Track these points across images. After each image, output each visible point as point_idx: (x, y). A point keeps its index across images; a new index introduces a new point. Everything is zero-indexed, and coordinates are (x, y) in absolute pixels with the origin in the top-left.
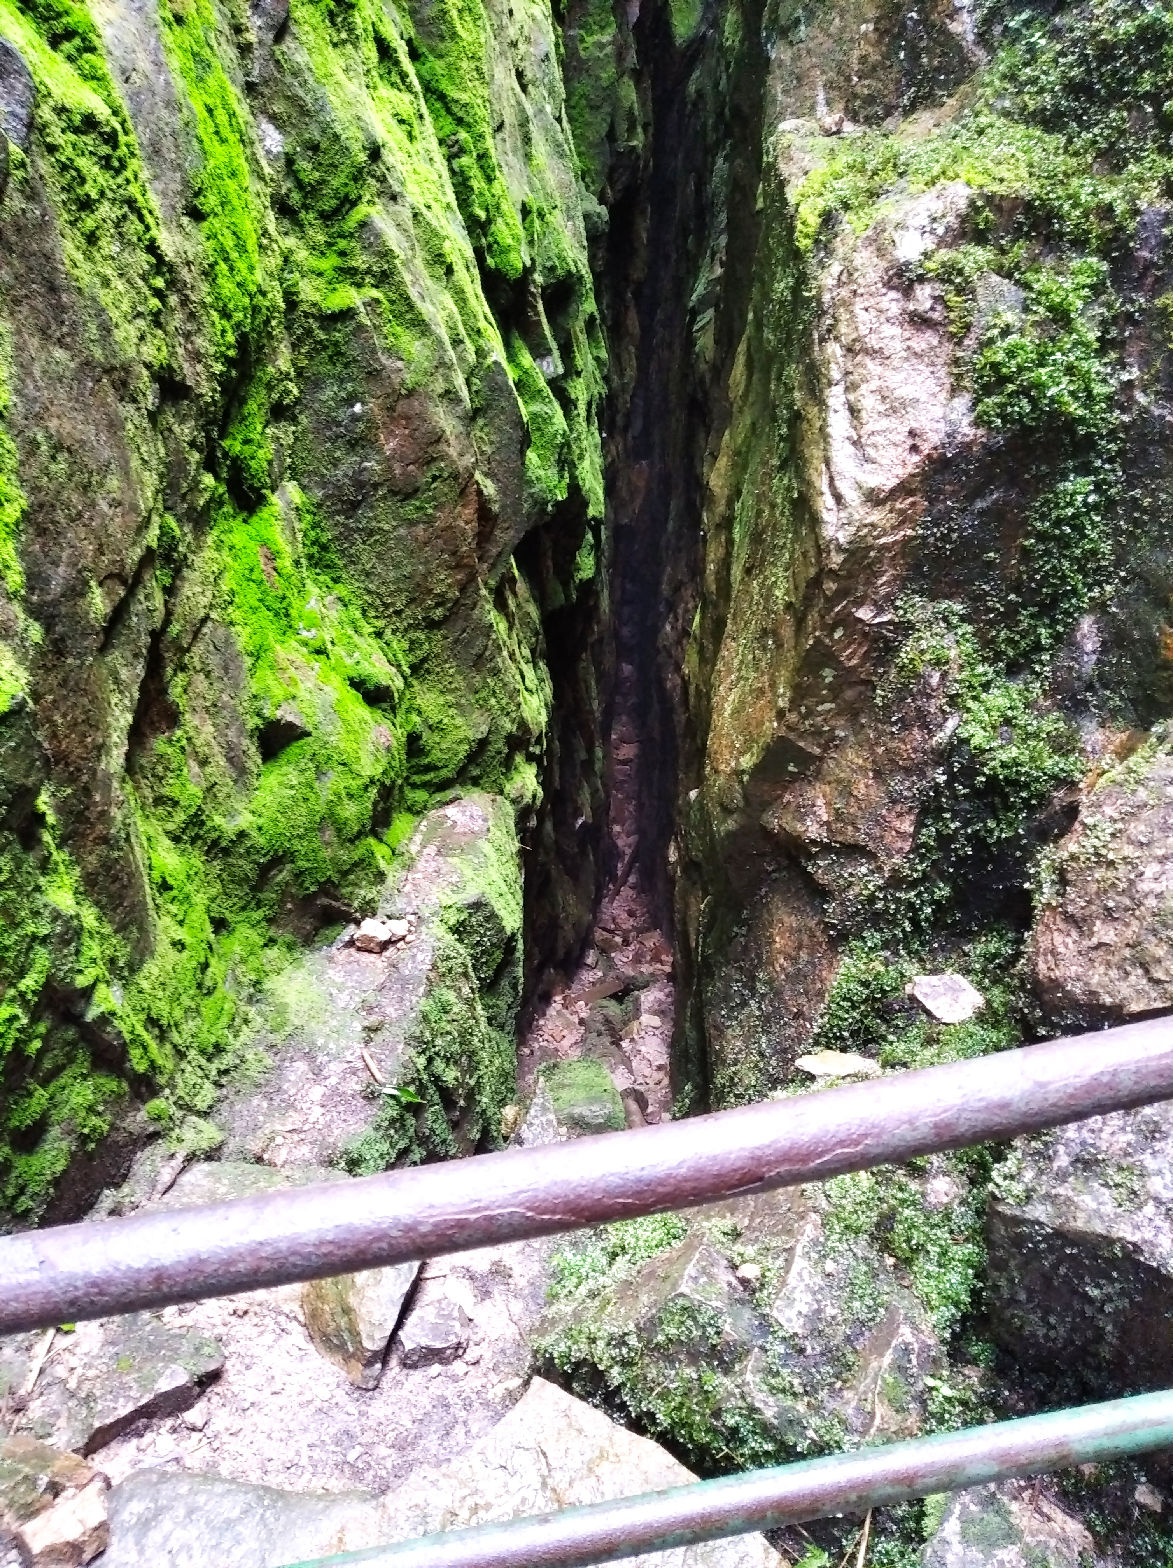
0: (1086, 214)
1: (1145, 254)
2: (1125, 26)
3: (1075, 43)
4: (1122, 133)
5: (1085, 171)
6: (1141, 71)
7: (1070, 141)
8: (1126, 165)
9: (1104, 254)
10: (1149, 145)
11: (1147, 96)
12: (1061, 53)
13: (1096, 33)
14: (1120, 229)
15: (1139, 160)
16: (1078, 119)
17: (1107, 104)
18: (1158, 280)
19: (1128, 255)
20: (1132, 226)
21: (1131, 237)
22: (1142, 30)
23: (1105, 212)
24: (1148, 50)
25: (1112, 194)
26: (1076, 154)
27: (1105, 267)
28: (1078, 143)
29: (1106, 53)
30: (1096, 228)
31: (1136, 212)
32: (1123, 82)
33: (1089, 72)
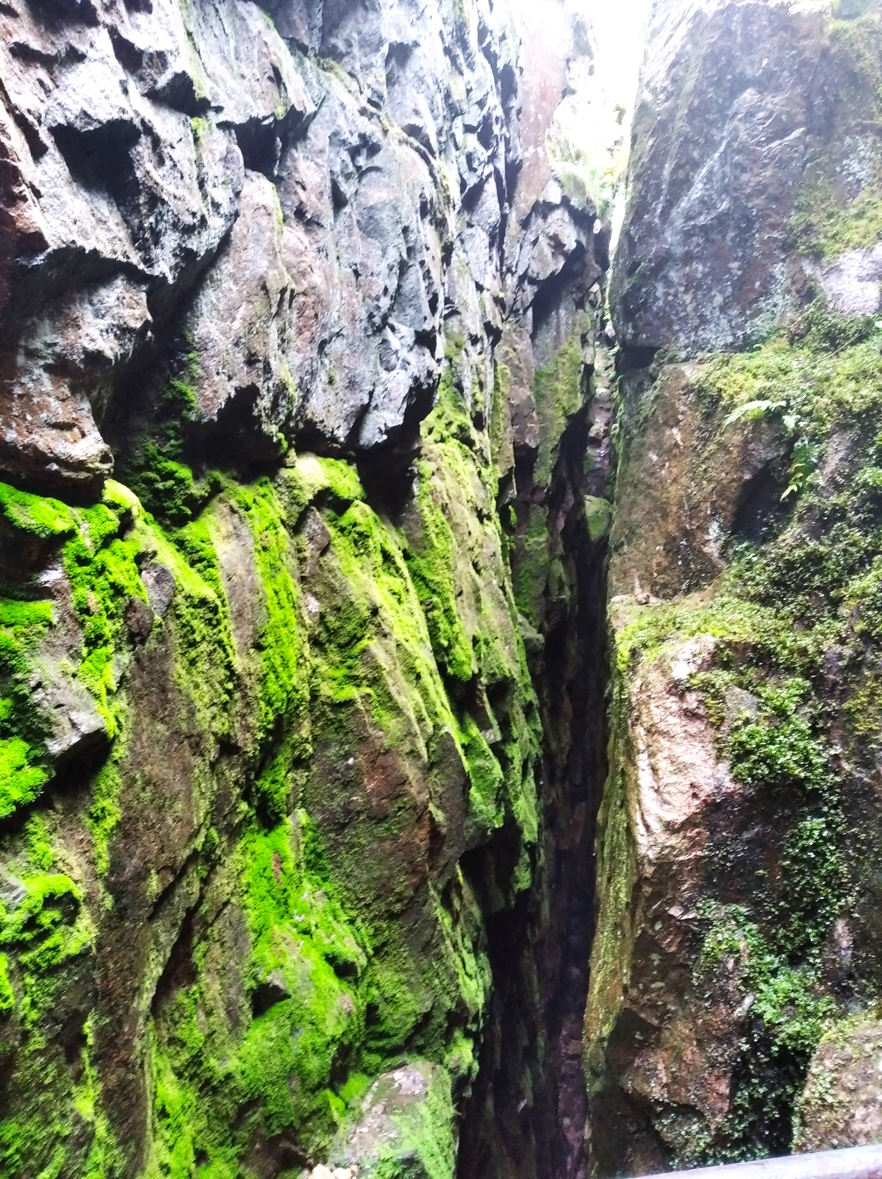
0: (792, 652)
1: (831, 677)
2: (798, 553)
3: (773, 560)
4: (808, 608)
5: (790, 628)
6: (813, 574)
7: (778, 611)
8: (814, 624)
9: (806, 676)
10: (826, 614)
11: (818, 588)
12: (767, 565)
13: (783, 555)
14: (813, 662)
15: (822, 622)
16: (781, 599)
17: (797, 591)
18: (842, 692)
19: (821, 677)
20: (819, 660)
21: (821, 667)
22: (809, 555)
23: (803, 652)
24: (816, 564)
25: (806, 642)
26: (782, 618)
27: (808, 684)
28: (783, 613)
29: (790, 565)
30: (798, 661)
31: (821, 652)
32: (805, 581)
33: (783, 575)
